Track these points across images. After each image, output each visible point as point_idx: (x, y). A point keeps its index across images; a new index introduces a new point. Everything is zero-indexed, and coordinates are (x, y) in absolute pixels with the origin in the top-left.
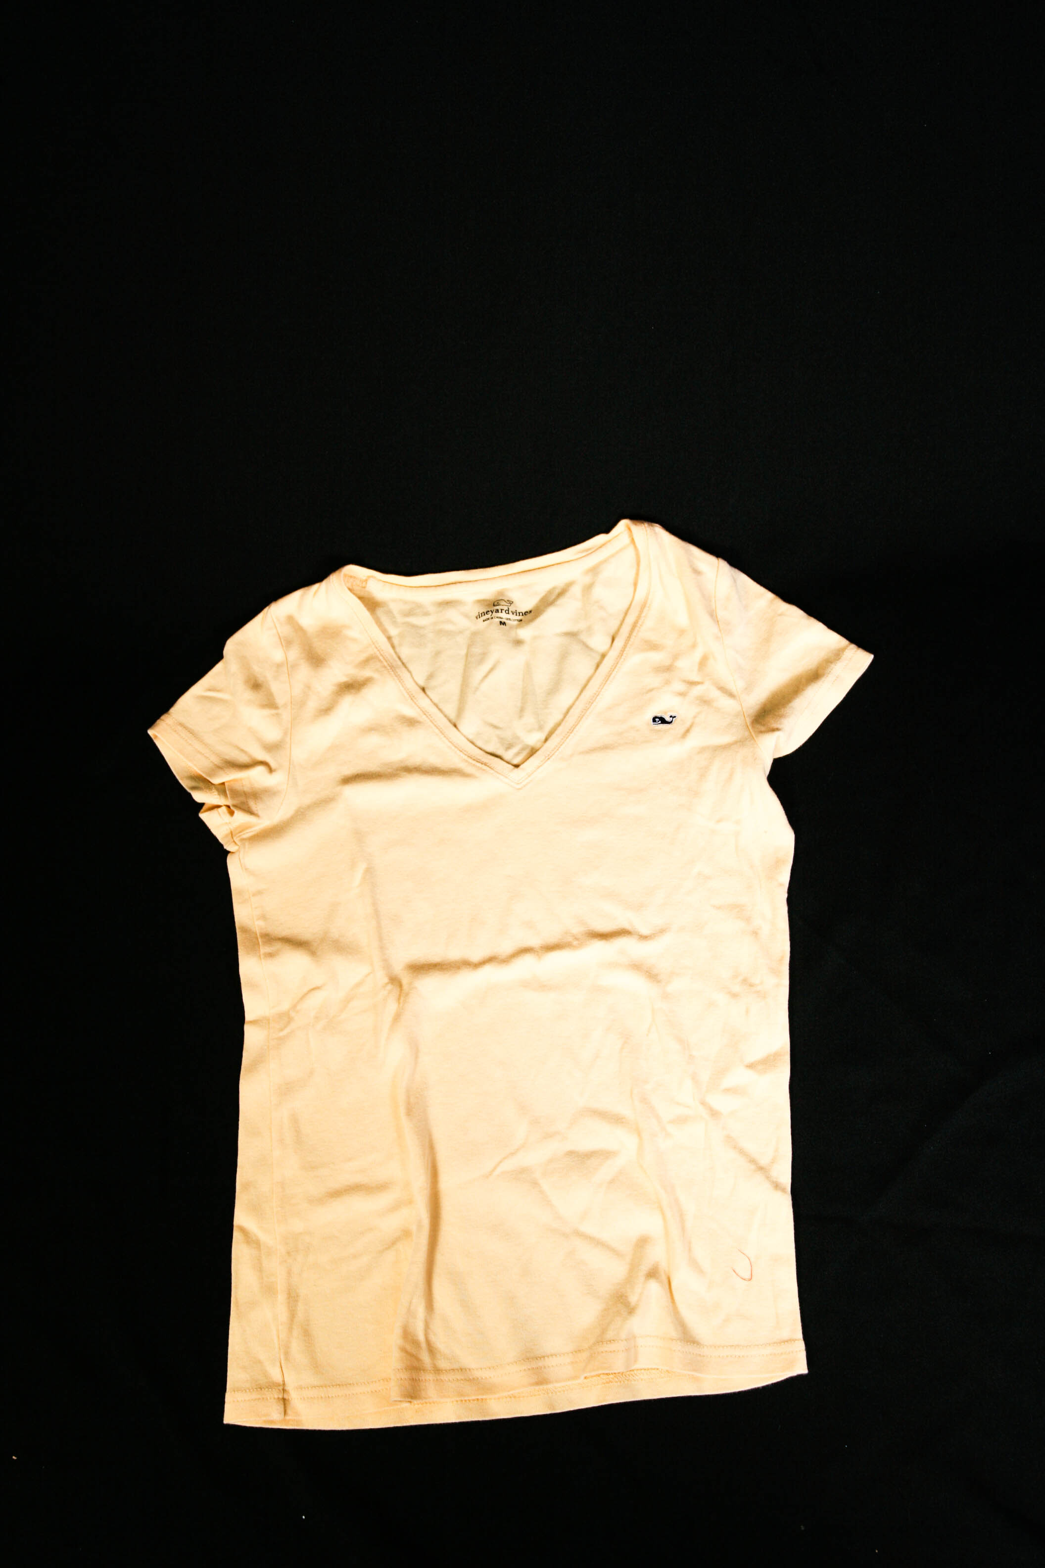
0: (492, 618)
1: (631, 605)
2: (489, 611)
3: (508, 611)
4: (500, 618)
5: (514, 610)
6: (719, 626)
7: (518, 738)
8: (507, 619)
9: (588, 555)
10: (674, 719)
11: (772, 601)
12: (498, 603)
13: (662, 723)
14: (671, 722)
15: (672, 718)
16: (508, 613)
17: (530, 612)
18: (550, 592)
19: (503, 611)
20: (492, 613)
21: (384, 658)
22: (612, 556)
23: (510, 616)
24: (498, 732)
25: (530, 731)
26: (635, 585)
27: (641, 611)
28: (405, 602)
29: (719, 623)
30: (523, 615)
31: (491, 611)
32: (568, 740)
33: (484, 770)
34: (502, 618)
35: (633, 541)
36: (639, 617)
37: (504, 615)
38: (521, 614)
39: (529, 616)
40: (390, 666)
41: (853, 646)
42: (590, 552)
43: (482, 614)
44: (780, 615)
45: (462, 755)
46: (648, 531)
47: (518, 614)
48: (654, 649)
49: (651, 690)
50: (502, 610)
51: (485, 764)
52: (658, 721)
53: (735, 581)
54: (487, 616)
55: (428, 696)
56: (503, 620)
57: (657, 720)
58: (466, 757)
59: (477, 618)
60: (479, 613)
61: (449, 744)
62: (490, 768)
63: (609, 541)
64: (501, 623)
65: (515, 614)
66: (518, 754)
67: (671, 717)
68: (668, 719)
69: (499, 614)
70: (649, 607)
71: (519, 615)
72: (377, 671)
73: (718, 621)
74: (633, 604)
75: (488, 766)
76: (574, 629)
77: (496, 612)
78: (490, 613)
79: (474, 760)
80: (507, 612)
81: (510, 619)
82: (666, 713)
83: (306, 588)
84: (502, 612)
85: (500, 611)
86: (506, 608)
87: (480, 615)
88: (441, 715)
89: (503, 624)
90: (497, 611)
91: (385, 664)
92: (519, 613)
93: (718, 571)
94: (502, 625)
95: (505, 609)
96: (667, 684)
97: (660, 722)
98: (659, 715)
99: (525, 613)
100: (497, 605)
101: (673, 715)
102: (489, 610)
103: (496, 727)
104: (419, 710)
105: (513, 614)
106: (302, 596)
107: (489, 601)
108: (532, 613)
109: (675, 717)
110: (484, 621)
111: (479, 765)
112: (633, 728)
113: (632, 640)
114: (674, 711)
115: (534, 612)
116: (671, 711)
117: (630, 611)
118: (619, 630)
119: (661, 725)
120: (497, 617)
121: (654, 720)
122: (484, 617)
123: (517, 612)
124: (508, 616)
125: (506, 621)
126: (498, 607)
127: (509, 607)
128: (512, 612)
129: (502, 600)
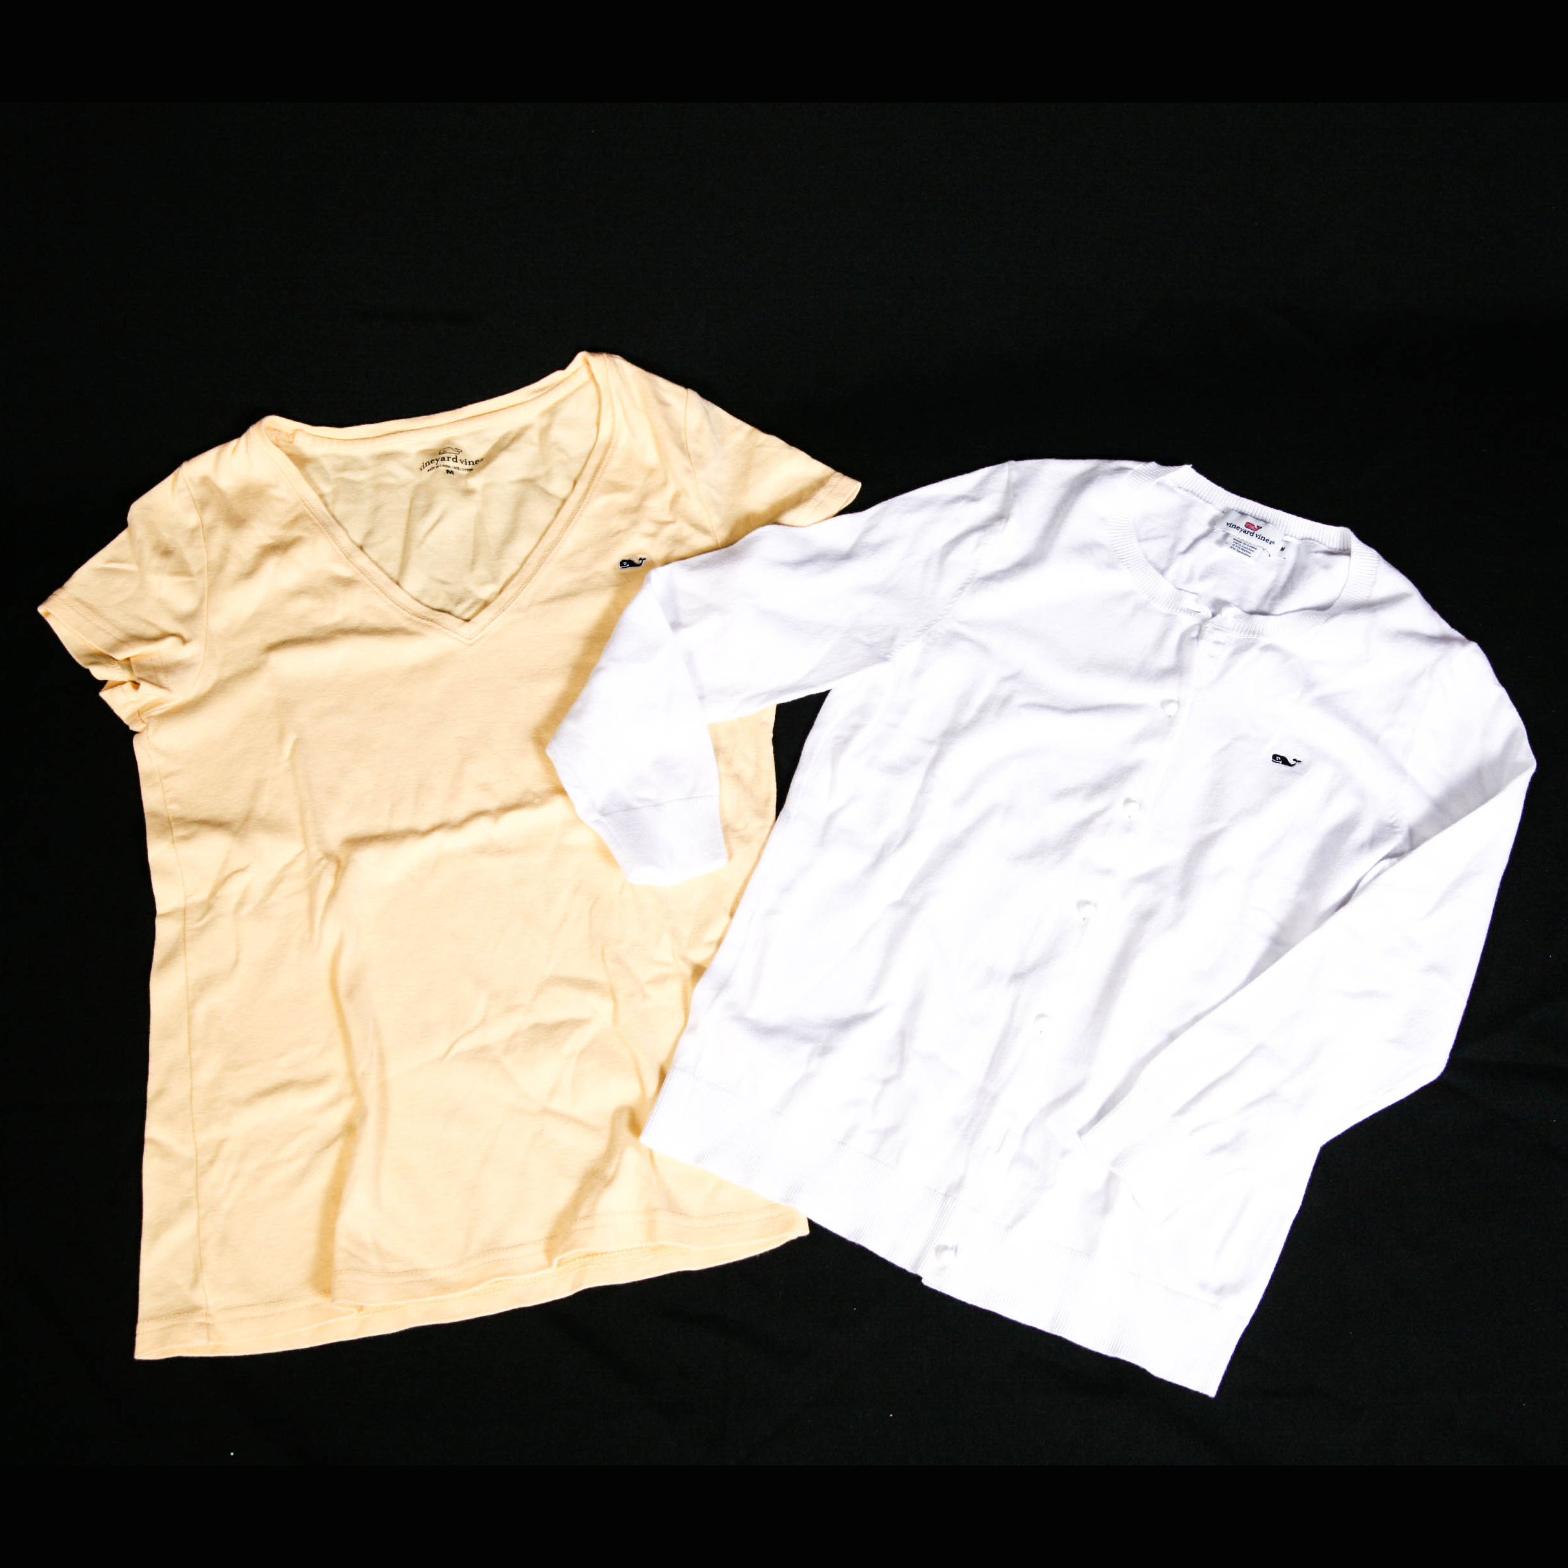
0: (438, 467)
1: (594, 447)
2: (434, 460)
3: (456, 459)
4: (447, 467)
5: (463, 459)
6: (690, 460)
7: (470, 592)
8: (455, 468)
9: (544, 394)
10: (644, 561)
11: (750, 433)
12: (443, 451)
13: (630, 566)
14: (641, 564)
15: (641, 561)
16: (456, 462)
17: (482, 460)
18: (503, 438)
19: (450, 459)
20: (438, 461)
21: (314, 515)
22: (572, 394)
23: (459, 465)
24: (446, 588)
25: (483, 583)
26: (598, 424)
27: (606, 452)
28: (339, 457)
29: (691, 456)
30: (473, 464)
31: (436, 460)
32: (525, 590)
33: (430, 626)
34: (449, 467)
35: (592, 376)
36: (603, 459)
37: (451, 463)
38: (471, 463)
39: (480, 464)
40: (321, 524)
41: (839, 474)
42: (544, 391)
43: (426, 464)
44: (758, 446)
45: (405, 613)
46: (607, 362)
47: (468, 463)
48: (620, 490)
49: (618, 533)
50: (448, 458)
51: (432, 621)
53: (707, 412)
54: (432, 465)
55: (366, 554)
56: (450, 469)
57: (625, 563)
58: (409, 616)
59: (421, 470)
60: (423, 464)
61: (391, 603)
62: (436, 624)
63: (567, 379)
64: (448, 471)
65: (464, 463)
66: (470, 608)
67: (640, 559)
68: (637, 561)
69: (446, 463)
70: (614, 447)
71: (470, 464)
72: (306, 529)
73: (689, 455)
74: (596, 445)
75: (434, 622)
76: (532, 476)
77: (442, 461)
78: (436, 462)
79: (419, 617)
80: (455, 460)
81: (458, 468)
82: (635, 555)
83: (223, 445)
84: (448, 460)
85: (446, 459)
86: (453, 456)
87: (425, 466)
88: (381, 573)
89: (450, 473)
90: (443, 459)
91: (317, 521)
92: (469, 462)
93: (687, 402)
94: (449, 474)
96: (634, 525)
97: (628, 565)
98: (627, 558)
99: (476, 462)
100: (443, 454)
101: (643, 557)
102: (434, 458)
103: (443, 582)
104: (355, 569)
105: (462, 463)
106: (219, 454)
107: (435, 450)
109: (645, 559)
110: (428, 471)
111: (425, 622)
112: (598, 574)
113: (595, 482)
114: (644, 554)
115: (484, 461)
116: (640, 553)
117: (593, 453)
118: (581, 472)
119: (630, 568)
120: (444, 466)
121: (622, 563)
122: (429, 467)
123: (467, 461)
124: (456, 465)
125: (453, 470)
126: (445, 455)
127: (457, 455)
128: (460, 460)
129: (449, 449)
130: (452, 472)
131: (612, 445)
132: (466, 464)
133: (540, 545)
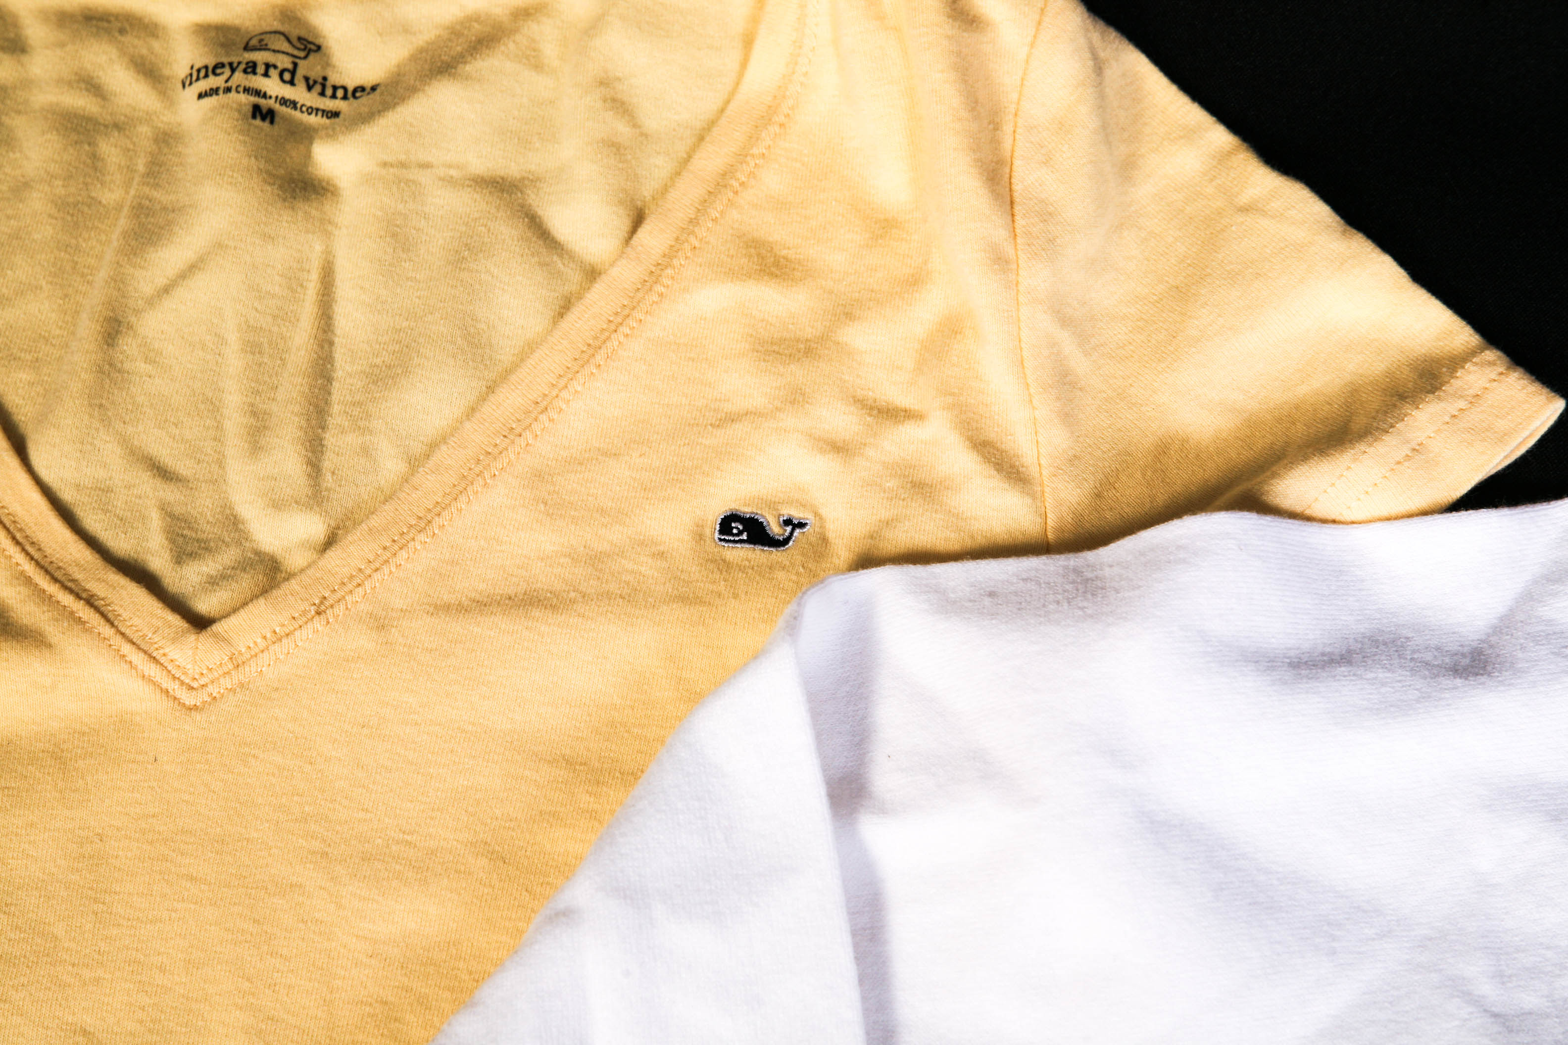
0: (228, 90)
1: (722, 111)
2: (223, 65)
3: (293, 73)
4: (258, 93)
5: (315, 73)
6: (1013, 221)
7: (234, 522)
8: (284, 102)
10: (797, 532)
11: (1223, 158)
12: (261, 41)
13: (751, 541)
14: (786, 541)
15: (789, 529)
16: (292, 83)
17: (374, 89)
18: (455, 31)
19: (272, 71)
20: (233, 70)
23: (298, 93)
24: (170, 494)
25: (277, 505)
26: (748, 42)
27: (753, 138)
29: (1017, 208)
30: (345, 97)
31: (231, 64)
32: (404, 554)
33: (79, 621)
34: (265, 96)
36: (742, 156)
37: (273, 86)
38: (340, 93)
39: (365, 100)
41: (1492, 355)
43: (199, 71)
44: (1245, 209)
45: (19, 558)
47: (329, 92)
48: (773, 275)
49: (732, 419)
50: (268, 66)
51: (90, 601)
52: (740, 533)
53: (1099, 67)
54: (213, 82)
56: (264, 103)
57: (737, 526)
58: (29, 568)
59: (184, 86)
60: (192, 68)
62: (103, 615)
64: (256, 108)
65: (318, 88)
66: (213, 582)
67: (788, 522)
68: (775, 529)
69: (258, 82)
70: (782, 125)
71: (334, 96)
73: (1012, 203)
74: (732, 107)
75: (97, 609)
77: (245, 71)
78: (227, 72)
79: (55, 580)
80: (287, 76)
81: (294, 104)
82: (772, 505)
85: (261, 69)
86: (284, 62)
87: (194, 77)
89: (263, 119)
90: (251, 69)
92: (335, 88)
93: (1039, 23)
94: (258, 122)
95: (280, 66)
96: (793, 402)
97: (744, 537)
98: (746, 510)
99: (355, 91)
100: (255, 49)
101: (797, 514)
102: (226, 60)
103: (163, 473)
105: (310, 88)
107: (236, 30)
108: (378, 91)
109: (801, 525)
110: (200, 96)
111: (67, 599)
112: (642, 543)
113: (701, 232)
114: (803, 505)
115: (376, 95)
116: (790, 502)
117: (715, 130)
118: (665, 190)
119: (747, 546)
120: (247, 90)
121: (726, 525)
122: (203, 85)
123: (329, 84)
124: (287, 92)
125: (276, 106)
126: (260, 57)
127: (297, 61)
128: (307, 79)
129: (277, 36)
130: (269, 116)
131: (775, 119)
132: (322, 94)
133: (487, 409)
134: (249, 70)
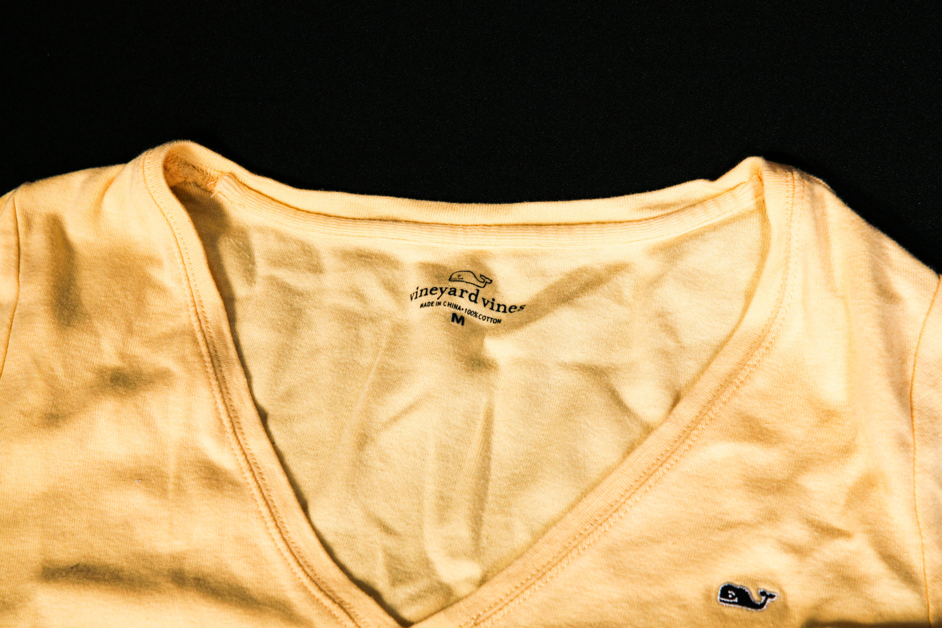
0: (439, 304)
1: (730, 336)
2: (437, 289)
3: (476, 296)
4: (456, 307)
5: (488, 297)
6: (912, 420)
7: (427, 563)
8: (470, 312)
9: (662, 216)
10: (769, 600)
12: (459, 276)
13: (740, 603)
14: (762, 606)
15: (764, 598)
16: (475, 301)
17: (522, 308)
18: (572, 277)
19: (465, 294)
20: (442, 292)
21: (204, 336)
22: (714, 228)
23: (479, 308)
24: (390, 542)
25: (453, 555)
26: (749, 297)
27: (749, 355)
28: (282, 238)
29: (915, 413)
30: (505, 311)
31: (441, 289)
32: (528, 592)
33: (334, 616)
34: (459, 308)
35: (761, 206)
36: (742, 365)
37: (465, 303)
38: (502, 309)
39: (516, 314)
40: (211, 356)
42: (669, 211)
43: (422, 291)
45: (301, 574)
46: (797, 189)
47: (496, 308)
48: (759, 440)
49: (730, 526)
50: (462, 291)
51: (341, 605)
52: (733, 598)
56: (459, 313)
57: (731, 593)
58: (306, 581)
59: (412, 299)
60: (418, 288)
61: (281, 545)
62: (348, 614)
63: (714, 197)
64: (454, 315)
65: (490, 305)
66: (413, 599)
67: (763, 594)
68: (755, 597)
69: (456, 300)
70: (767, 348)
71: (498, 310)
72: (183, 360)
73: (912, 409)
74: (736, 334)
75: (345, 610)
76: (602, 361)
77: (449, 293)
78: (439, 293)
79: (321, 590)
80: (473, 298)
81: (476, 314)
82: (754, 582)
83: (97, 169)
84: (461, 296)
85: (458, 293)
86: (472, 289)
87: (419, 294)
88: (283, 480)
89: (458, 322)
90: (453, 292)
91: (204, 349)
92: (499, 305)
93: (933, 301)
94: (455, 323)
95: (470, 292)
96: (769, 519)
97: (736, 600)
98: (738, 584)
99: (510, 308)
100: (455, 280)
101: (769, 589)
102: (438, 286)
103: (387, 529)
104: (241, 458)
105: (485, 305)
106: (85, 182)
107: (445, 268)
108: (525, 309)
109: (772, 596)
110: (422, 306)
111: (327, 602)
112: (673, 598)
113: (716, 409)
114: (773, 584)
115: (524, 312)
116: (765, 581)
117: (726, 348)
118: (694, 381)
119: (737, 606)
120: (450, 305)
121: (725, 591)
122: (425, 299)
123: (496, 303)
124: (472, 307)
125: (466, 315)
126: (458, 286)
127: (479, 289)
128: (484, 300)
129: (469, 273)
130: (461, 320)
131: (763, 344)
132: (492, 309)
133: (581, 507)
134: (452, 293)
